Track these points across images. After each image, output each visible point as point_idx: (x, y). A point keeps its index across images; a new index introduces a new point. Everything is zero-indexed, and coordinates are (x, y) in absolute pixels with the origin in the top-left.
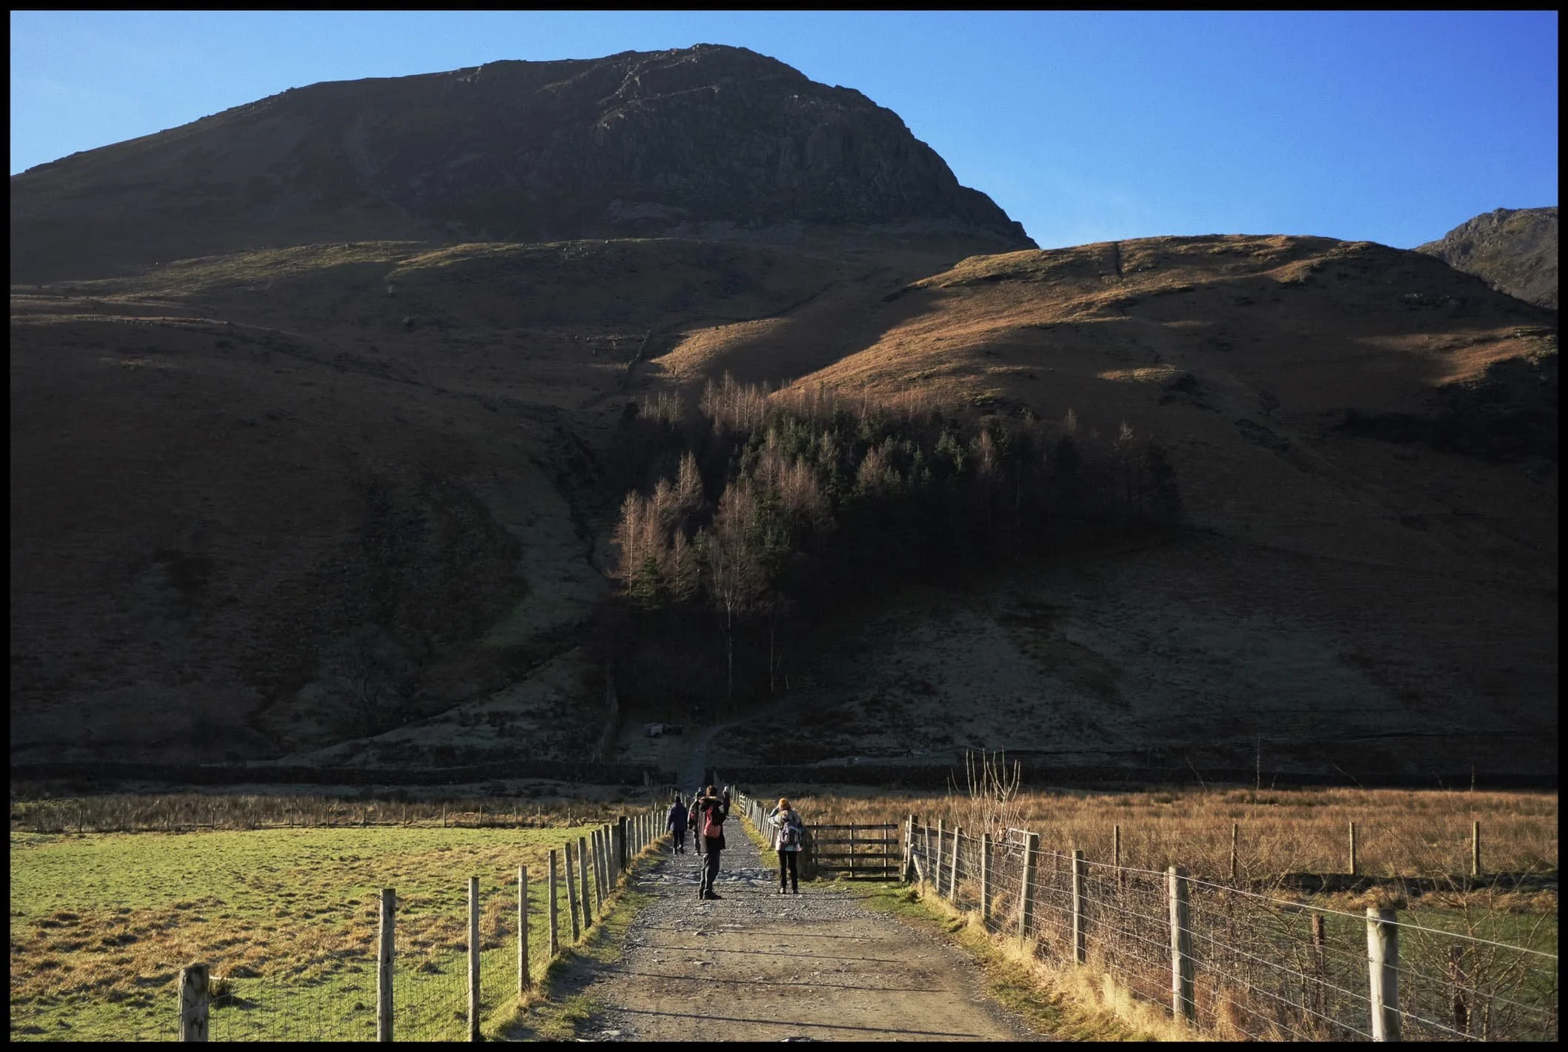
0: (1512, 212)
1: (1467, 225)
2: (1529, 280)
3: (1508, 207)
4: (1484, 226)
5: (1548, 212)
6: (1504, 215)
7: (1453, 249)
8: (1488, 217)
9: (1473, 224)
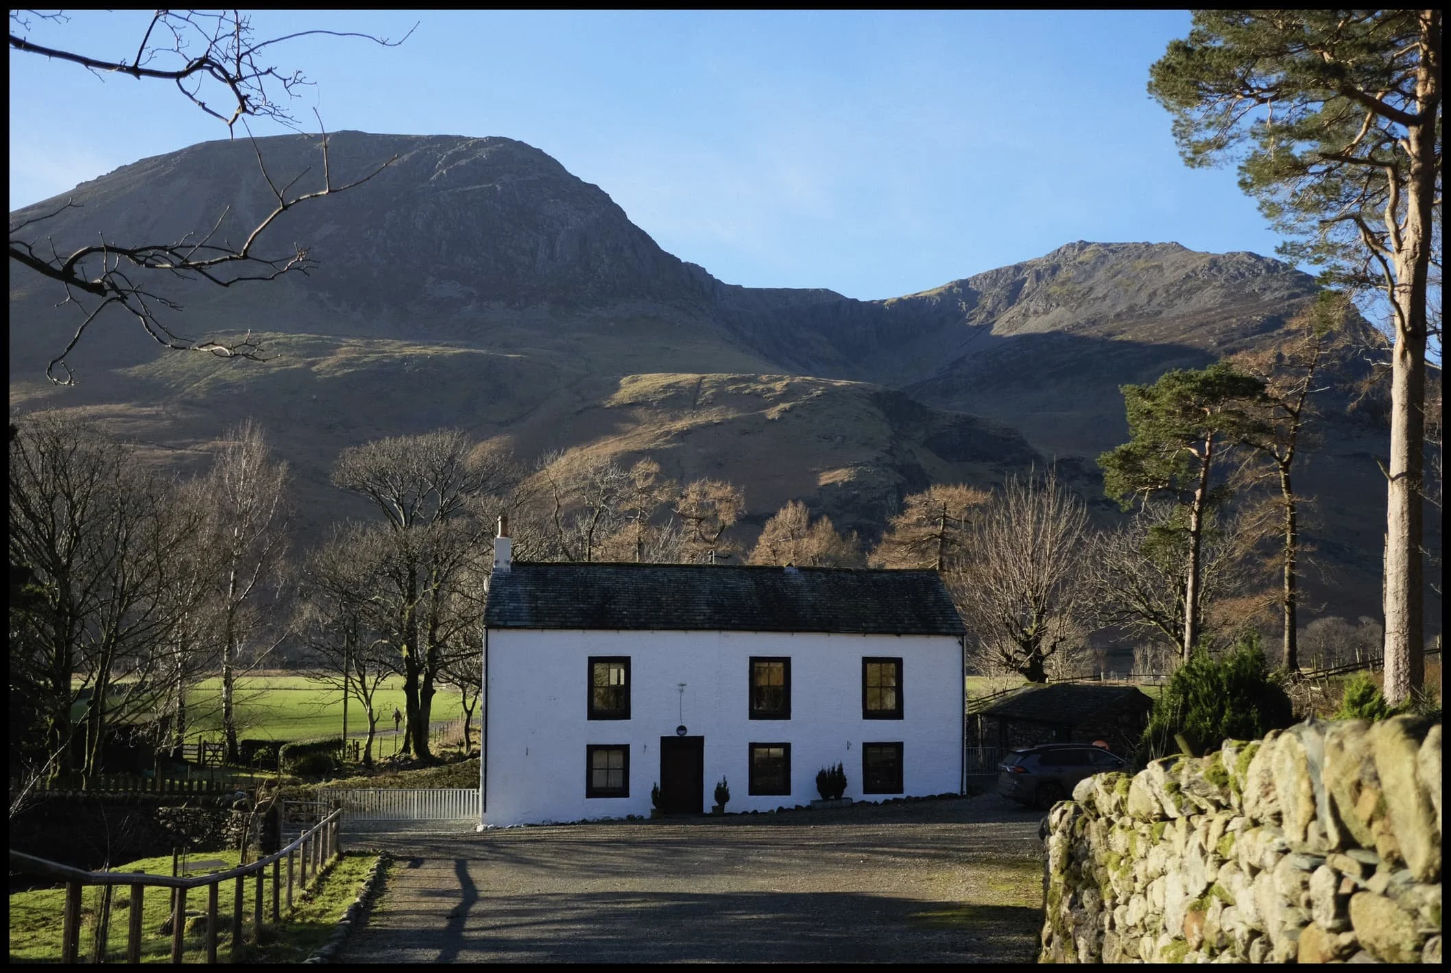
0: (1088, 244)
1: (1059, 250)
2: (1079, 306)
3: (1087, 240)
4: (1070, 253)
5: (1111, 248)
6: (1083, 245)
7: (1046, 270)
8: (1073, 245)
9: (1062, 251)
